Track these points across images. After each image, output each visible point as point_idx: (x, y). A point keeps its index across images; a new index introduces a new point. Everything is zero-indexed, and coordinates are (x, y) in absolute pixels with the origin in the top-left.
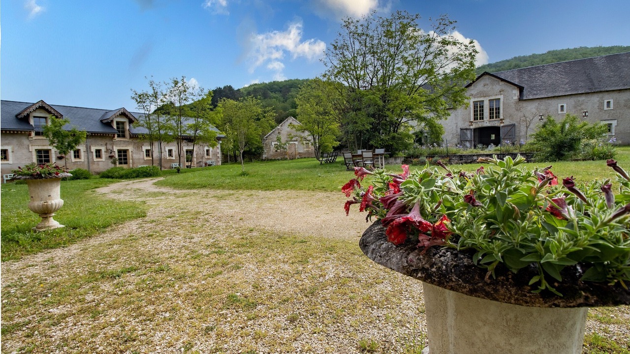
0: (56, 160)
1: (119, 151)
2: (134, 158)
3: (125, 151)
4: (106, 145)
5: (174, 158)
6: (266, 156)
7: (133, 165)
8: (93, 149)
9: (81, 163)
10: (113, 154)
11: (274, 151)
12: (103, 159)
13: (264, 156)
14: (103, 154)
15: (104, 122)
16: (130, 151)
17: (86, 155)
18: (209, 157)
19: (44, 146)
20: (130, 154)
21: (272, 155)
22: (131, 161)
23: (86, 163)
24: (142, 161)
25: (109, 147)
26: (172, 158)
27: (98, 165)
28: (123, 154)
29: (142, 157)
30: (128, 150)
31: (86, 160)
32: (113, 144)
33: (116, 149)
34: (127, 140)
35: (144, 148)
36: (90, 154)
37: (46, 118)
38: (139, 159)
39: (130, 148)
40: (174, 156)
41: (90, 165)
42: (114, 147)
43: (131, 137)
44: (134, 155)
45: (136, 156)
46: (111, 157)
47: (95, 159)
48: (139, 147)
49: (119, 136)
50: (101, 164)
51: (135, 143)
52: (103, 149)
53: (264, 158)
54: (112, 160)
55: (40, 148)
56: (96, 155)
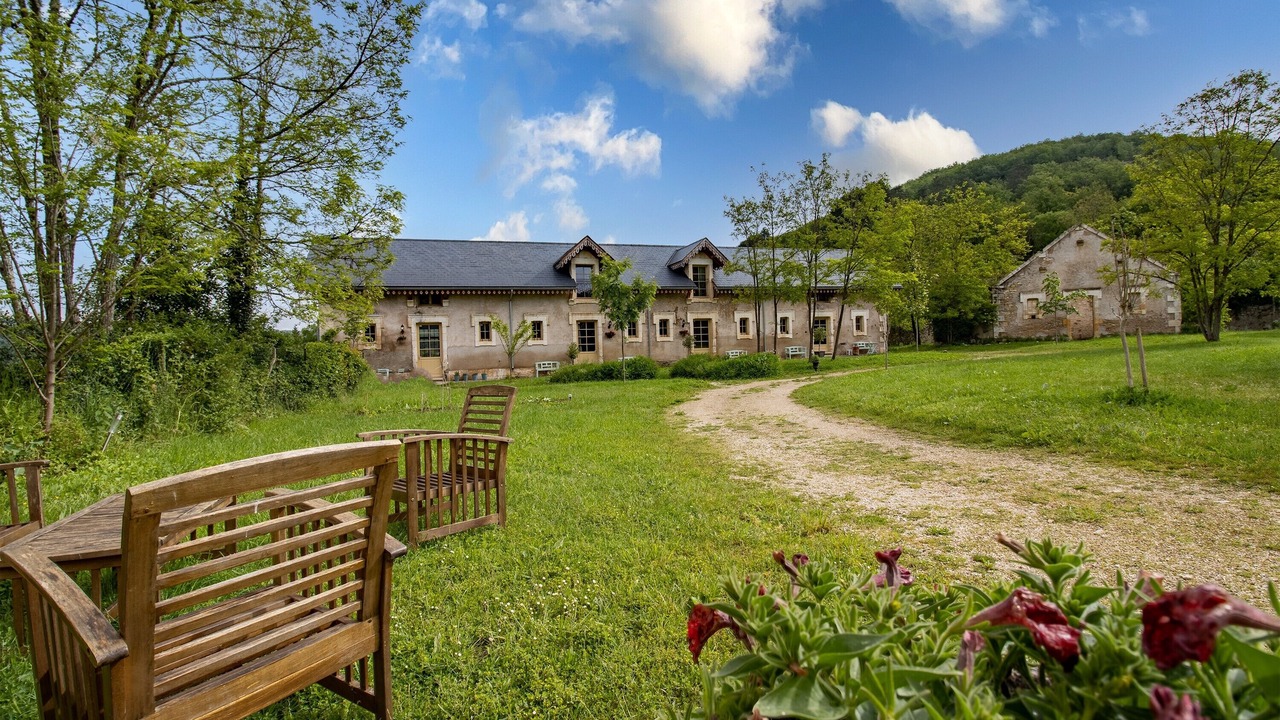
0: (604, 338)
1: (697, 323)
2: (720, 335)
3: (706, 322)
4: (676, 311)
5: (790, 336)
6: (1002, 330)
7: (717, 349)
8: (657, 319)
9: (638, 345)
10: (686, 328)
11: (1026, 317)
12: (671, 339)
13: (997, 331)
14: (672, 329)
15: (675, 267)
16: (714, 321)
17: (646, 330)
18: (860, 333)
19: (588, 314)
20: (713, 327)
21: (1019, 329)
22: (715, 340)
23: (645, 344)
24: (733, 342)
25: (681, 315)
26: (787, 336)
27: (663, 348)
28: (702, 325)
29: (733, 334)
30: (710, 319)
31: (646, 338)
32: (686, 310)
33: (691, 318)
34: (708, 300)
35: (738, 316)
36: (651, 328)
37: (591, 266)
38: (728, 338)
39: (714, 316)
40: (791, 331)
41: (652, 348)
42: (689, 314)
43: (716, 295)
44: (720, 330)
45: (723, 332)
46: (683, 333)
47: (660, 338)
48: (728, 314)
49: (696, 294)
50: (667, 345)
51: (722, 307)
52: (671, 318)
53: (996, 336)
54: (684, 340)
55: (583, 318)
56: (661, 330)
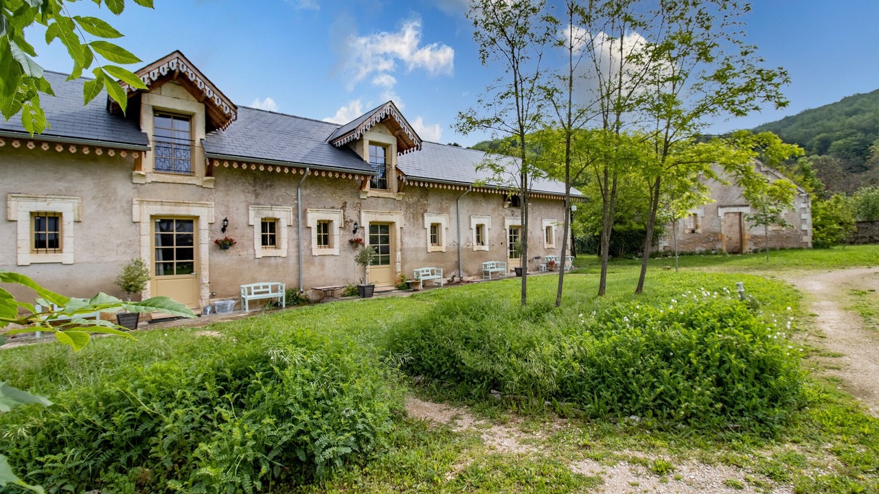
0: (211, 250)
1: (374, 227)
2: (405, 246)
3: (386, 227)
4: (344, 207)
5: (487, 248)
6: (666, 244)
7: (402, 266)
8: (313, 218)
9: (280, 260)
10: (358, 235)
11: (687, 232)
12: (336, 250)
13: (663, 244)
14: (338, 236)
15: (339, 143)
16: (398, 226)
17: (294, 236)
18: (550, 246)
19: (177, 204)
20: (396, 235)
21: (683, 243)
22: (399, 254)
23: (293, 261)
24: (422, 256)
25: (352, 214)
26: (483, 248)
27: (322, 265)
28: (381, 231)
29: (422, 245)
30: (392, 223)
31: (293, 250)
32: (359, 207)
33: (366, 220)
34: (391, 195)
35: (429, 220)
36: (303, 233)
37: (188, 117)
38: (416, 250)
39: (398, 219)
40: (487, 242)
41: (303, 266)
42: (363, 215)
43: (402, 188)
44: (406, 239)
45: (410, 242)
46: (355, 243)
47: (317, 250)
48: (417, 215)
49: (373, 186)
50: (329, 262)
51: (409, 206)
52: (336, 219)
53: (661, 249)
54: (357, 253)
55: (166, 211)
56: (319, 238)
